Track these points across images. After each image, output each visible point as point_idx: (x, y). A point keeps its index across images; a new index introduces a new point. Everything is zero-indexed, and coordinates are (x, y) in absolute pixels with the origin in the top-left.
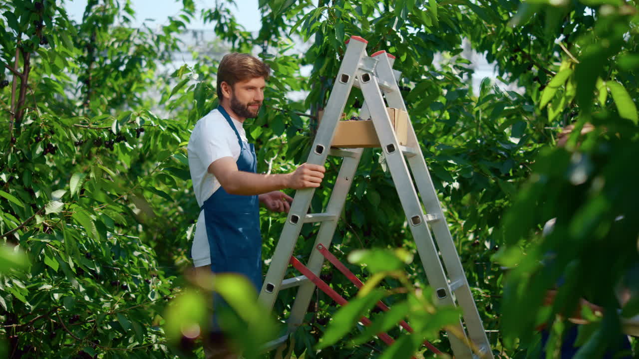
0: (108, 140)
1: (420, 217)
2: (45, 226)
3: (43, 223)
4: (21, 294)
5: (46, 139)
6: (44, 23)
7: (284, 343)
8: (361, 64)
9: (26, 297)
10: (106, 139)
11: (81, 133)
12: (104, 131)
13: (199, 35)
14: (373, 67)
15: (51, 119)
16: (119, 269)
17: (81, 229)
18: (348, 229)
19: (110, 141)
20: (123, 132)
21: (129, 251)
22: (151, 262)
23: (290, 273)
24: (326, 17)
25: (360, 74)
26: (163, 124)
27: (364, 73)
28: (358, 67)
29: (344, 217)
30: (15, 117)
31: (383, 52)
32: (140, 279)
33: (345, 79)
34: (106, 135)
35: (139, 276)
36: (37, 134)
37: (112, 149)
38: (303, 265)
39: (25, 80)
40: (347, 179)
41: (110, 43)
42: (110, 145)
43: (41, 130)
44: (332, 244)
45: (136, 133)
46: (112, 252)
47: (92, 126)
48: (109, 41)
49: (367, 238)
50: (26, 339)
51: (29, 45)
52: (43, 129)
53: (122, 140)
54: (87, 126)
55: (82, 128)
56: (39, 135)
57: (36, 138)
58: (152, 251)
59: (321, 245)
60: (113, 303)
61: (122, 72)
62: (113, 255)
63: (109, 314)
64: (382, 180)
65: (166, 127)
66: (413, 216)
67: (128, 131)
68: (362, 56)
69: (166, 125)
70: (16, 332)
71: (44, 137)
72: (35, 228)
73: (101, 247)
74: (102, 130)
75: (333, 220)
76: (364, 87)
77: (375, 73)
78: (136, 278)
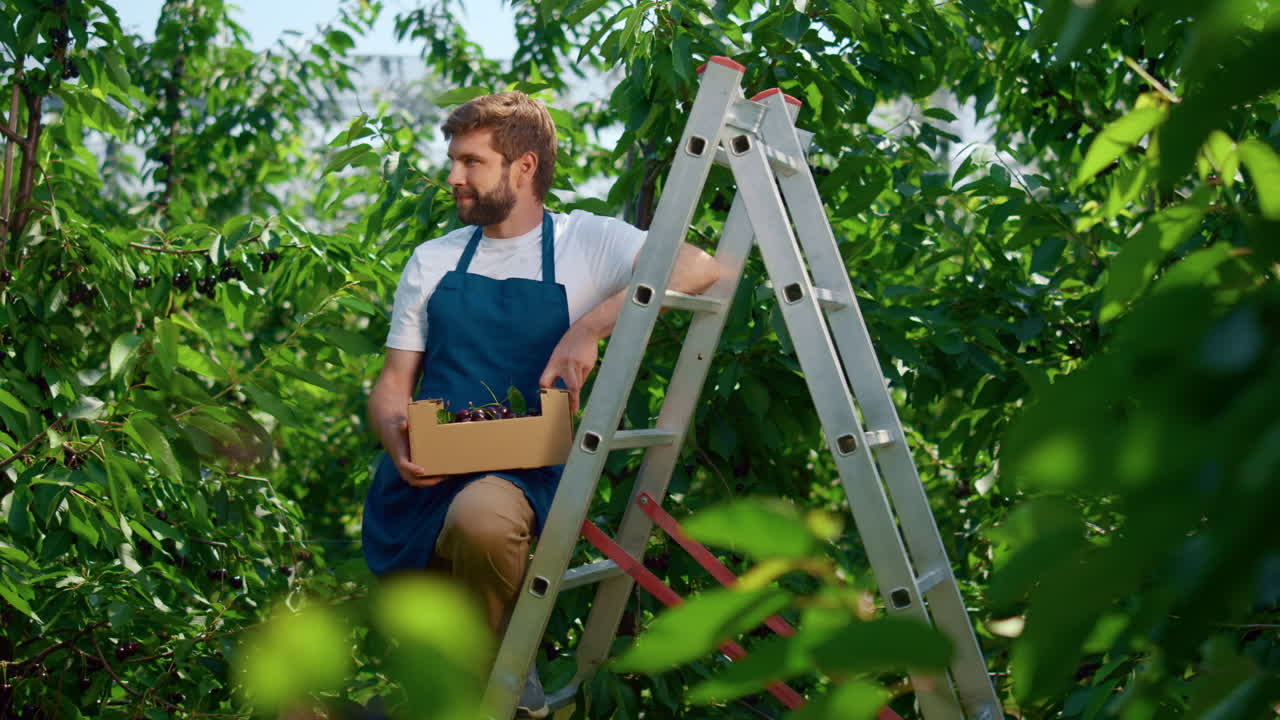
0: (204, 277)
1: (854, 436)
2: (68, 453)
3: (63, 446)
4: (20, 596)
5: (75, 273)
6: (70, 35)
7: (569, 701)
8: (730, 115)
9: (30, 602)
10: (199, 275)
11: (147, 263)
12: (195, 257)
13: (394, 66)
14: (756, 121)
15: (85, 233)
16: (225, 544)
17: (146, 462)
18: (701, 462)
19: (208, 279)
20: (235, 259)
21: (247, 507)
22: (292, 531)
23: (581, 553)
24: (653, 23)
25: (729, 137)
26: (320, 245)
27: (737, 134)
28: (725, 121)
29: (693, 438)
30: (10, 229)
31: (776, 92)
32: (269, 568)
33: (698, 146)
34: (199, 265)
35: (267, 561)
36: (55, 263)
37: (212, 295)
38: (608, 538)
39: (30, 153)
40: (700, 358)
41: (213, 81)
42: (208, 289)
43: (63, 256)
44: (668, 494)
45: (262, 263)
46: (210, 511)
47: (171, 247)
48: (209, 77)
49: (739, 480)
50: (28, 693)
51: (40, 78)
52: (68, 253)
53: (233, 277)
54: (159, 248)
55: (149, 251)
56: (59, 266)
57: (52, 273)
58: (294, 506)
59: (644, 495)
60: (211, 619)
61: (235, 138)
62: (214, 515)
63: (202, 640)
64: (772, 360)
65: (325, 249)
66: (841, 436)
67: (245, 258)
68: (732, 100)
69: (325, 245)
70: (8, 677)
71: (68, 271)
72: (48, 459)
73: (188, 499)
74: (191, 256)
75: (671, 445)
76: (737, 163)
77: (759, 135)
78: (261, 564)
